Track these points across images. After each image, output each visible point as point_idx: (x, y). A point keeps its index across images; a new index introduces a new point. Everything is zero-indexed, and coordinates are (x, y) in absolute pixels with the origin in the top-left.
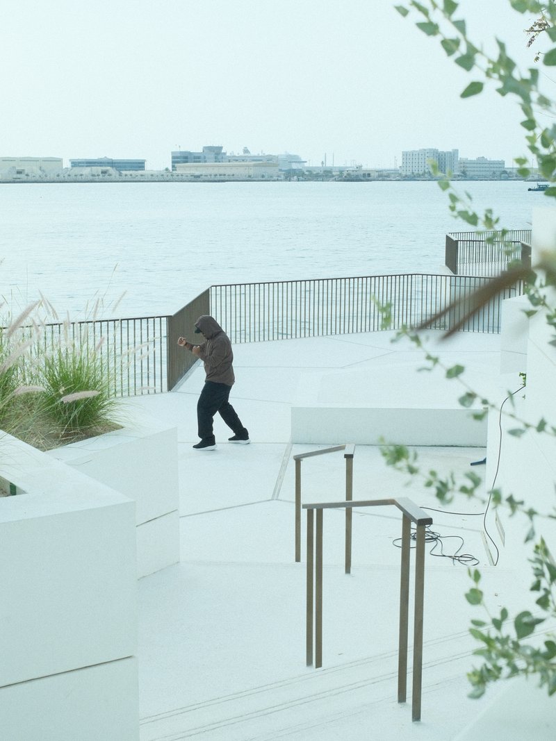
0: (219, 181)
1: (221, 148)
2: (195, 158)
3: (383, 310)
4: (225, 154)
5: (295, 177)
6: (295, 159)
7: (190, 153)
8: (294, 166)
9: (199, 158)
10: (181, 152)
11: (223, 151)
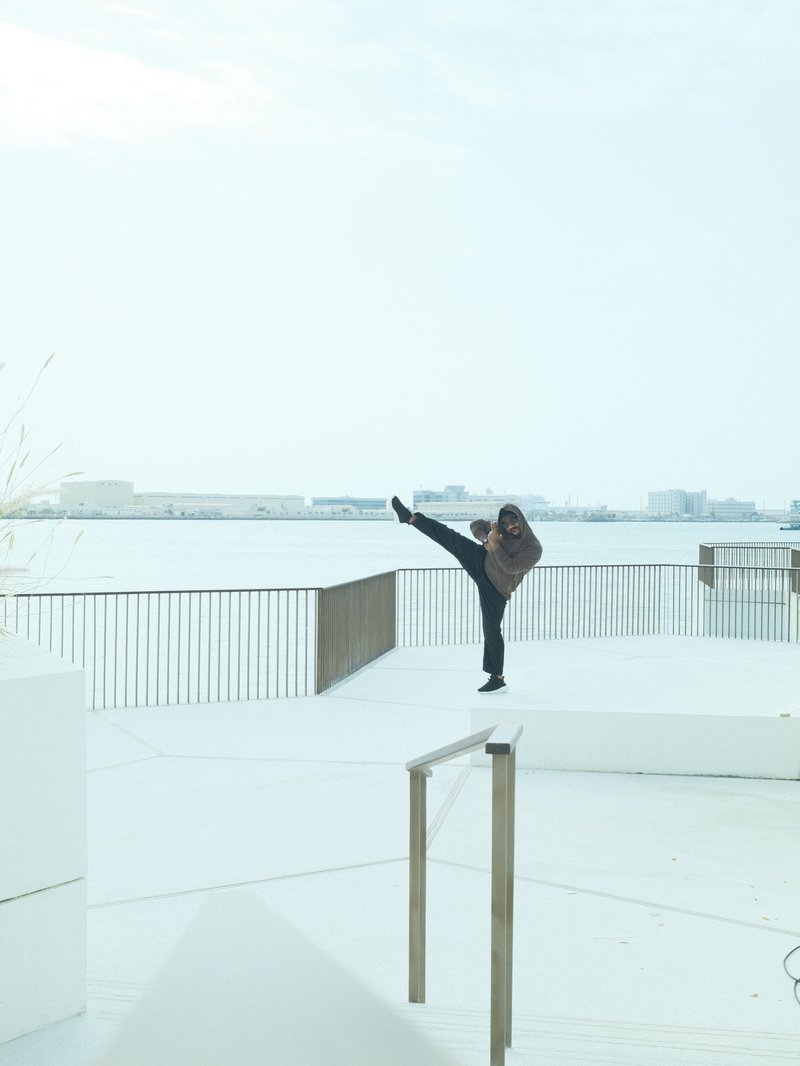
0: (460, 520)
1: (463, 487)
2: (437, 497)
4: (466, 493)
5: (538, 517)
6: (540, 500)
7: (432, 493)
8: (538, 507)
9: (441, 497)
10: (425, 492)
11: (465, 491)
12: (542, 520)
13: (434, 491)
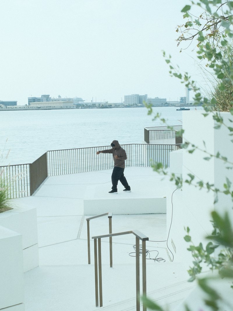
0: (48, 109)
1: (49, 95)
2: (38, 100)
4: (51, 98)
5: (80, 107)
7: (36, 98)
8: (80, 103)
9: (40, 100)
10: (32, 98)
11: (50, 97)
12: (82, 108)
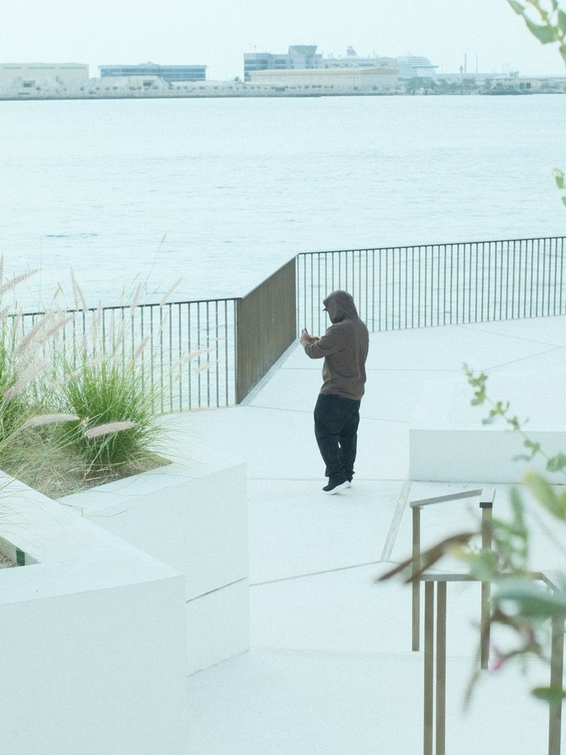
0: (312, 95)
1: (314, 48)
2: (277, 62)
3: (475, 382)
4: (320, 56)
5: (422, 90)
6: (422, 63)
7: (270, 56)
8: (421, 73)
9: (283, 62)
10: (257, 55)
11: (317, 52)
12: (426, 94)
13: (273, 53)
